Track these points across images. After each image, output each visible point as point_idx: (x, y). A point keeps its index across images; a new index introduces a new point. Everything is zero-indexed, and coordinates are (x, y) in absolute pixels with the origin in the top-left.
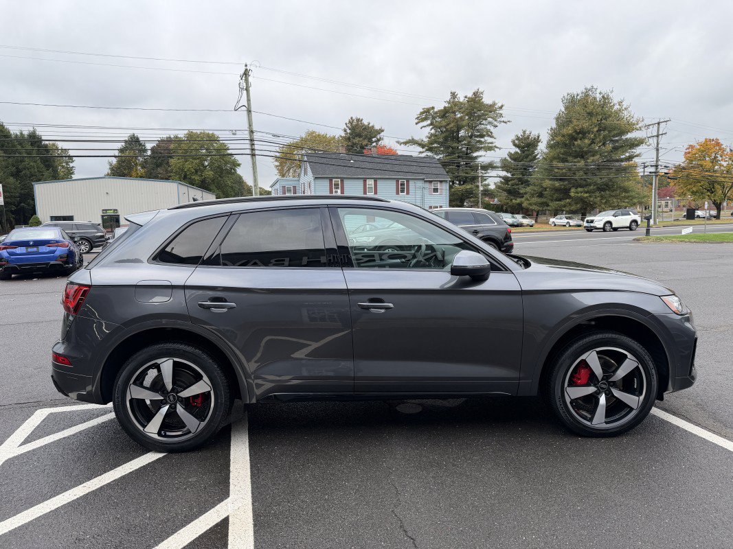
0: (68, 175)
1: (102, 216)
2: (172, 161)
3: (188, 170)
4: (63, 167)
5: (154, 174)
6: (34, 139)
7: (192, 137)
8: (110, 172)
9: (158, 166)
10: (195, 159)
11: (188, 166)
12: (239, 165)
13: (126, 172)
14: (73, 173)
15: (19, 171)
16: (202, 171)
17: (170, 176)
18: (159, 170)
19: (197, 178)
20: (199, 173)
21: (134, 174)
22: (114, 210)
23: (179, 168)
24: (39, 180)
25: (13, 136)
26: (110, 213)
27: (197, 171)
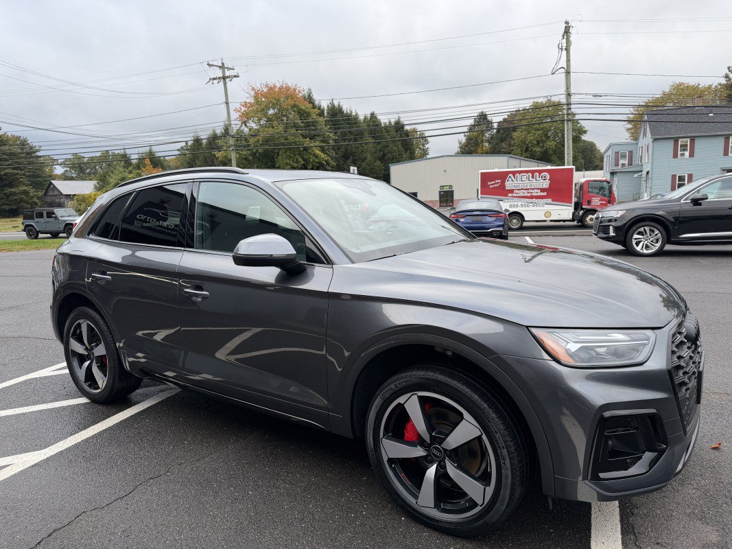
0: (424, 154)
1: (440, 192)
2: (515, 134)
3: (530, 142)
4: (420, 149)
5: (497, 150)
6: (399, 126)
7: (537, 107)
8: (459, 150)
9: (502, 140)
10: (538, 130)
11: (530, 138)
12: (585, 132)
13: (473, 149)
14: (427, 154)
15: (384, 155)
16: (544, 142)
17: (512, 150)
18: (503, 145)
19: (538, 149)
20: (541, 144)
21: (480, 150)
22: (450, 186)
23: (522, 141)
24: (398, 160)
25: (383, 125)
26: (446, 189)
27: (538, 143)
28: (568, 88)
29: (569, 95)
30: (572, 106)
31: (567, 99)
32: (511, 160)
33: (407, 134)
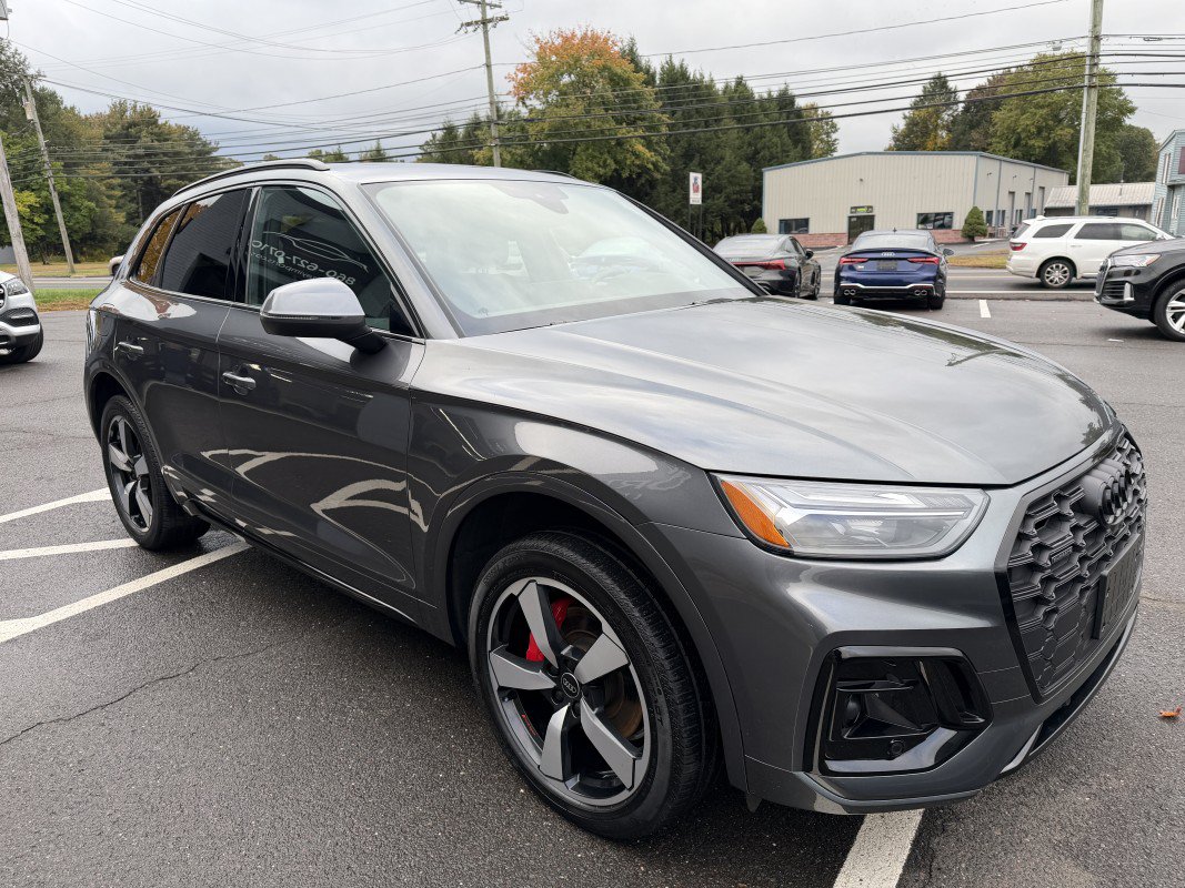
0: (829, 149)
1: (850, 218)
2: (997, 116)
3: (1024, 130)
4: (822, 141)
5: (962, 143)
6: (785, 101)
7: (1041, 63)
8: (893, 143)
9: (973, 126)
10: (1042, 107)
11: (1025, 121)
12: (1132, 111)
13: (917, 142)
14: (834, 151)
15: (757, 152)
16: (1050, 129)
17: (991, 144)
18: (975, 134)
19: (1038, 143)
20: (1045, 134)
21: (930, 144)
22: (869, 207)
23: (1008, 128)
24: (779, 160)
25: (757, 97)
26: (862, 212)
27: (1040, 131)
28: (1096, 24)
29: (1097, 38)
30: (1103, 60)
31: (1093, 46)
32: (982, 161)
33: (799, 113)
